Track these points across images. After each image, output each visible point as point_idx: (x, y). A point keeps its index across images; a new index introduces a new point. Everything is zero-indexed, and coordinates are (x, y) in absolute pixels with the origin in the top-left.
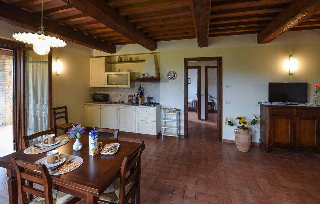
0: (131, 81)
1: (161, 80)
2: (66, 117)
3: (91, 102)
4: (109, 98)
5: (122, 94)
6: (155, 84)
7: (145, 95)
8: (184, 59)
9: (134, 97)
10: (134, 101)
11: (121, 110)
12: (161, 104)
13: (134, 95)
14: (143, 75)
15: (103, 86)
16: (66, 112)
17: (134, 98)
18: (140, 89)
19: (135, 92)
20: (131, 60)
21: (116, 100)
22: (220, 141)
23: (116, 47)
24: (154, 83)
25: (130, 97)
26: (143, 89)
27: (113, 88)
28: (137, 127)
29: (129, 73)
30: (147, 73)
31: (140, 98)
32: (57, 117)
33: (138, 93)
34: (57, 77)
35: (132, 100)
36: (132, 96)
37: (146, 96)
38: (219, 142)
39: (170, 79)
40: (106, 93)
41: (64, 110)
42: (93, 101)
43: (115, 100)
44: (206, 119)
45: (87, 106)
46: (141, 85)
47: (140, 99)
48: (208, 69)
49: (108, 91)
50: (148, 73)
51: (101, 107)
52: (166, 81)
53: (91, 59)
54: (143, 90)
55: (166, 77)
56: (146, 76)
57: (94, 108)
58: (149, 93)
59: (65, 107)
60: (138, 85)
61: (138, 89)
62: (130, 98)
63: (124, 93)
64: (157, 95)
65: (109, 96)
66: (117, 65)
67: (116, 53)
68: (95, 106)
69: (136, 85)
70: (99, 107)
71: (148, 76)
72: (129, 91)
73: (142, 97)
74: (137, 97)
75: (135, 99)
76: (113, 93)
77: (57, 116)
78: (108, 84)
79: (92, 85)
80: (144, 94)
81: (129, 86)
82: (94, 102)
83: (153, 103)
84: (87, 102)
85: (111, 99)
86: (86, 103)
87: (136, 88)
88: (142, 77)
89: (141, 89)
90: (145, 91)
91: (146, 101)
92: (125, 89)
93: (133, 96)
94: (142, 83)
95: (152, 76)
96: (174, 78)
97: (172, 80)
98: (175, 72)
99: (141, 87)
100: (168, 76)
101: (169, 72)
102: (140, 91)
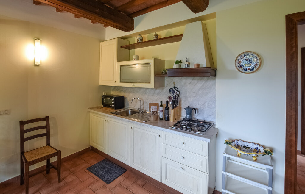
0: (155, 76)
1: (218, 73)
2: (47, 135)
3: (99, 108)
4: (126, 104)
5: (143, 98)
6: (204, 82)
7: (182, 102)
9: (162, 106)
10: (161, 115)
11: (135, 129)
12: (217, 126)
13: (162, 102)
14: (178, 62)
15: (115, 85)
16: (47, 127)
17: (161, 108)
18: (173, 91)
19: (163, 97)
20: (156, 38)
21: (135, 108)
23: (133, 20)
24: (201, 80)
25: (152, 107)
26: (178, 91)
28: (164, 171)
29: (152, 62)
30: (187, 59)
31: (173, 109)
32: (25, 138)
33: (170, 98)
34: (37, 69)
35: (157, 112)
36: (156, 104)
37: (184, 104)
39: (243, 71)
40: (122, 94)
41: (44, 123)
42: (104, 106)
43: (133, 107)
45: (92, 114)
46: (174, 83)
47: (172, 112)
50: (189, 60)
51: (108, 119)
52: (231, 76)
53: (101, 44)
54: (178, 93)
55: (232, 66)
56: (184, 66)
58: (191, 100)
59: (47, 119)
60: (169, 82)
61: (170, 91)
62: (154, 108)
63: (146, 96)
64: (207, 104)
65: (125, 100)
67: (133, 30)
68: (101, 117)
69: (166, 83)
70: (105, 118)
71: (189, 64)
72: (154, 93)
73: (176, 107)
74: (167, 108)
75: (163, 111)
76: (130, 95)
77: (26, 135)
78: (121, 81)
79: (103, 83)
80: (180, 101)
81: (151, 85)
82: (104, 108)
84: (93, 108)
85: (128, 104)
86: (90, 110)
87: (167, 89)
88: (175, 66)
90: (182, 96)
91: (184, 115)
93: (160, 104)
94: (176, 79)
95: (198, 65)
96: (255, 69)
97: (247, 72)
98: (256, 54)
99: (174, 88)
100: (237, 65)
101: (240, 55)
102: (173, 94)
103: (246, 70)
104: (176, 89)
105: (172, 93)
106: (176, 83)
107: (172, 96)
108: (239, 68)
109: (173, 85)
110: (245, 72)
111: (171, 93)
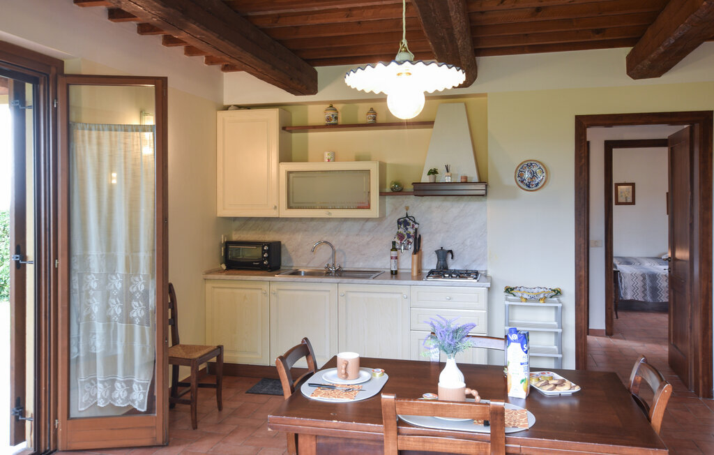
1: (489, 190)
2: (175, 323)
3: (220, 271)
4: (284, 258)
8: (577, 117)
10: (393, 265)
11: (351, 295)
12: (489, 273)
14: (433, 172)
15: (273, 214)
16: (174, 305)
17: (394, 253)
18: (406, 224)
20: (374, 119)
22: (704, 397)
23: (316, 73)
26: (416, 222)
27: (300, 219)
28: (415, 353)
31: (415, 253)
33: (400, 236)
37: (429, 248)
38: (701, 399)
39: (525, 187)
44: (610, 331)
45: (215, 285)
46: (407, 208)
48: (615, 151)
49: (279, 231)
50: (451, 168)
51: (275, 288)
53: (222, 115)
54: (416, 226)
55: (510, 180)
56: (444, 178)
57: (243, 291)
59: (170, 289)
60: (396, 206)
61: (399, 223)
63: (342, 237)
64: (468, 242)
65: (282, 249)
66: (313, 136)
67: (315, 94)
68: (244, 286)
69: (388, 208)
70: (264, 287)
71: (451, 176)
72: (361, 230)
76: (299, 237)
78: (292, 205)
79: (227, 210)
81: (374, 212)
82: (231, 271)
83: (455, 272)
85: (290, 259)
86: (210, 276)
87: (391, 220)
89: (409, 224)
90: (423, 231)
91: (431, 263)
92: (349, 224)
94: (411, 201)
95: (466, 178)
96: (540, 185)
97: (531, 189)
98: (542, 164)
99: (407, 217)
100: (518, 179)
101: (522, 163)
102: (407, 229)
103: (529, 187)
104: (411, 218)
105: (405, 226)
106: (410, 208)
107: (405, 233)
108: (520, 183)
109: (405, 212)
110: (528, 188)
111: (402, 226)
